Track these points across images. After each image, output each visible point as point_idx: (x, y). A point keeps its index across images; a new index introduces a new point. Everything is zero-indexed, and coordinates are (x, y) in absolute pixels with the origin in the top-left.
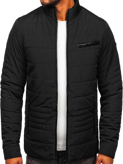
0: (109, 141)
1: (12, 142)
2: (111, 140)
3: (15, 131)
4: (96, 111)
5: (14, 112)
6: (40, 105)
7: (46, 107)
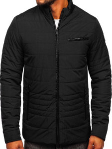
0: (99, 123)
1: (12, 126)
2: (101, 122)
3: (15, 116)
4: (86, 96)
5: (14, 97)
6: (41, 92)
7: (46, 94)
